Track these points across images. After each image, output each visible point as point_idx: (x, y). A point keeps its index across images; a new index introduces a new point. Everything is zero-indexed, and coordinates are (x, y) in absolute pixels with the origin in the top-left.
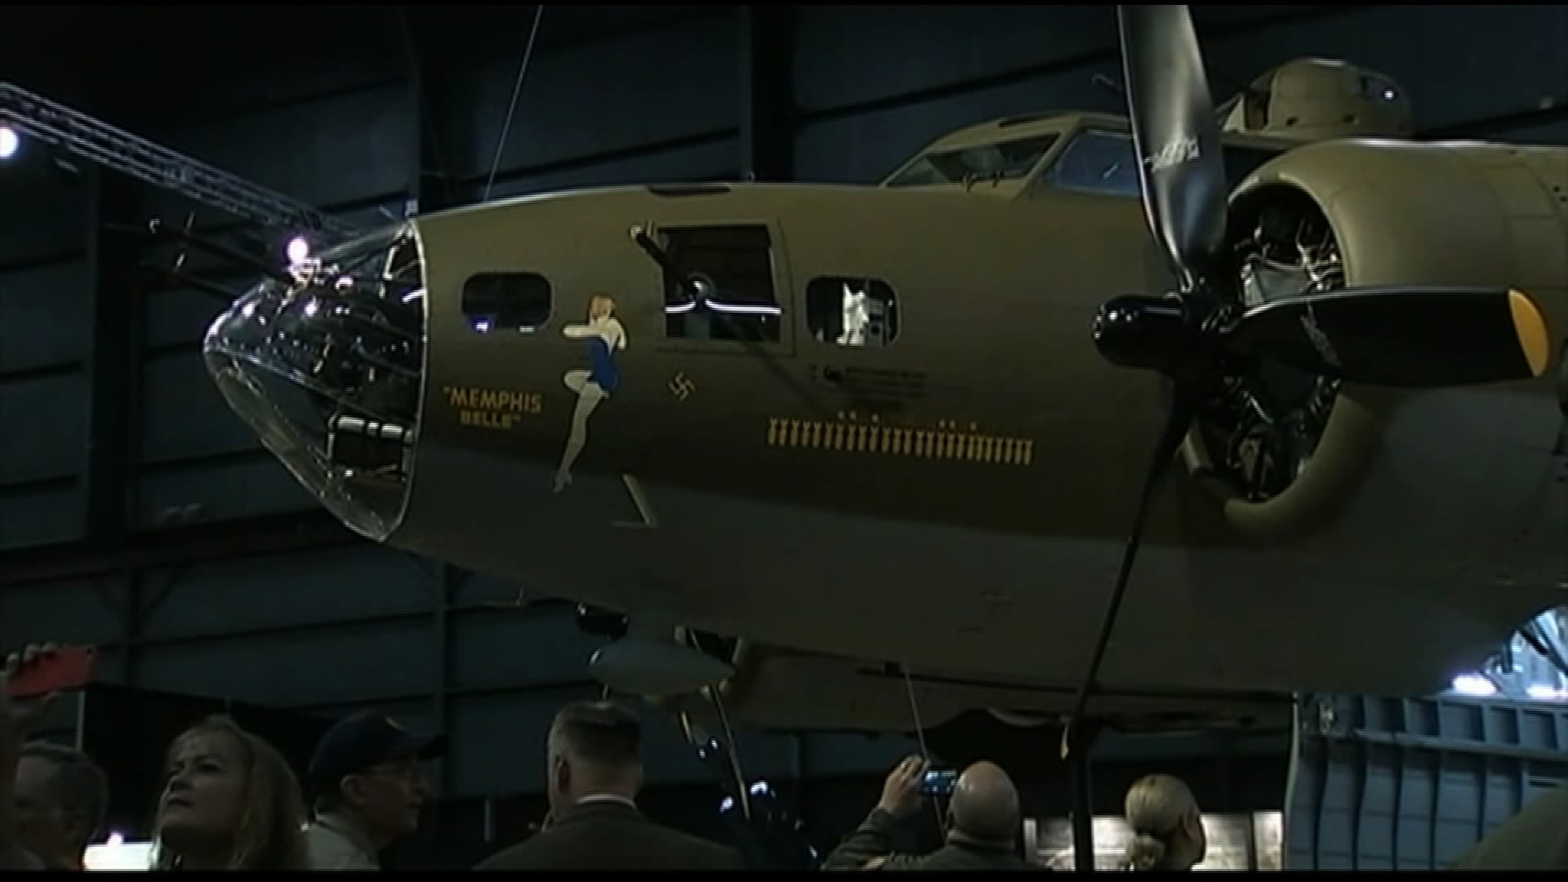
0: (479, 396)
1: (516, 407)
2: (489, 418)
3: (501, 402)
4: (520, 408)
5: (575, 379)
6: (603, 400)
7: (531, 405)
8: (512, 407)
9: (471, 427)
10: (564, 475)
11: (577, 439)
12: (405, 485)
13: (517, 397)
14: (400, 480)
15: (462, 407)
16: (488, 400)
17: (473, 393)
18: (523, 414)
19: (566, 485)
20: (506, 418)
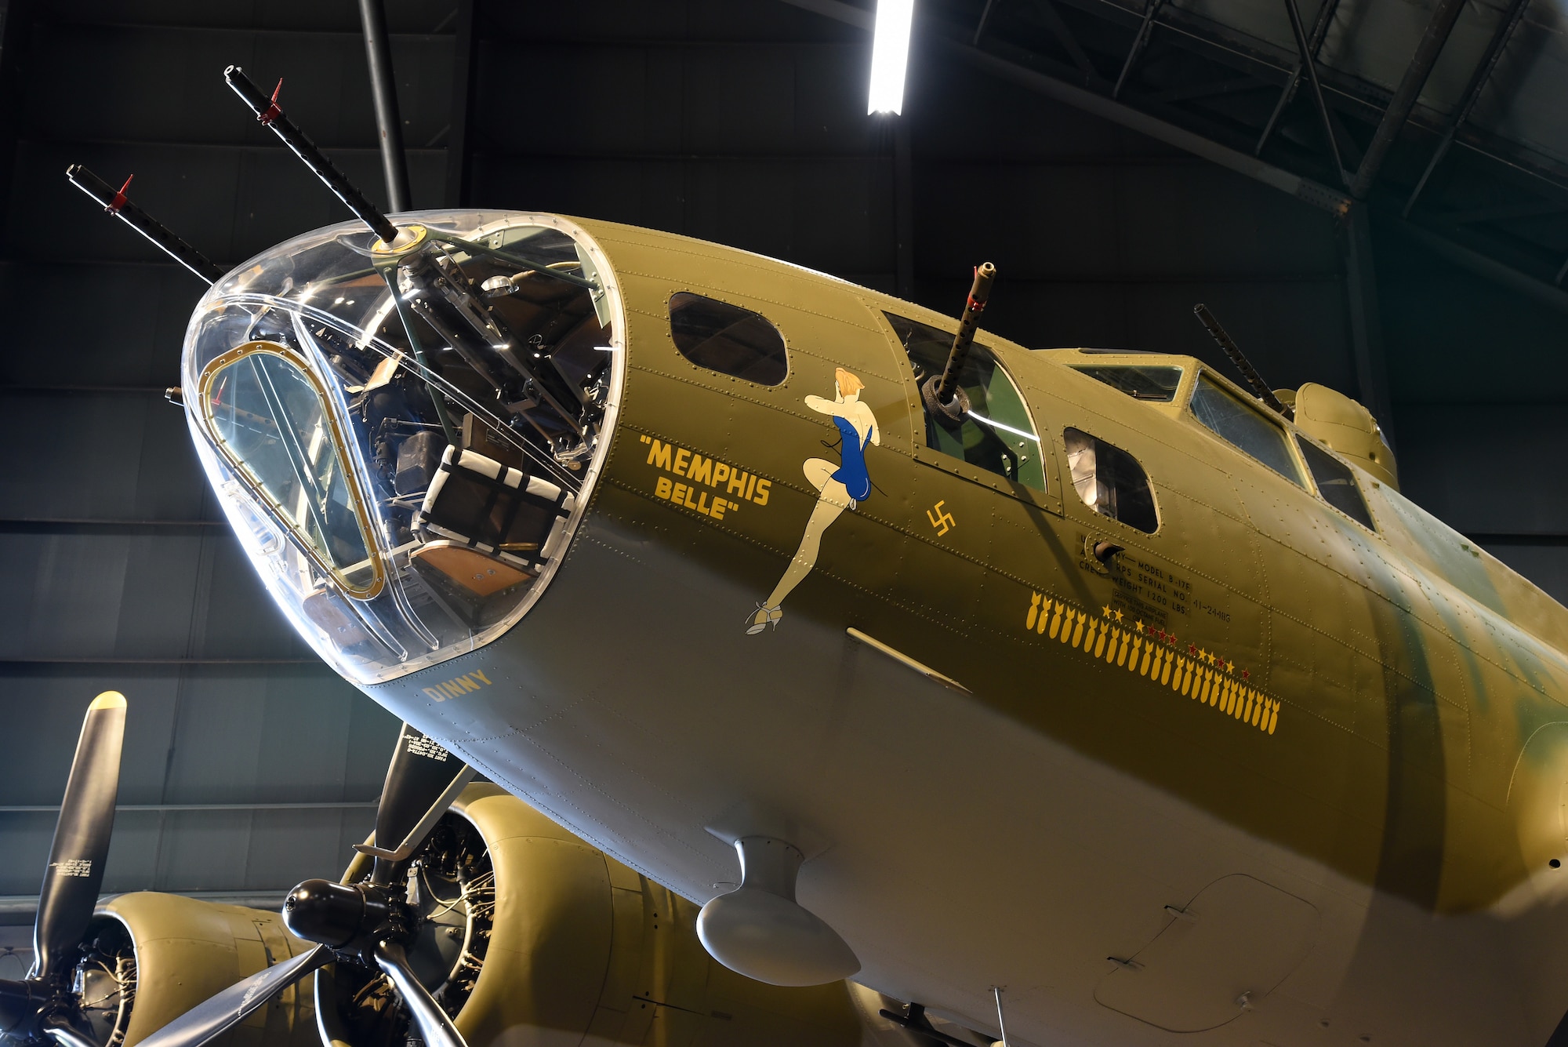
0: (688, 460)
1: (736, 489)
2: (695, 499)
3: (717, 477)
4: (740, 494)
5: (818, 471)
6: (848, 509)
7: (755, 494)
8: (730, 490)
9: (667, 505)
10: (770, 611)
11: (806, 558)
12: (536, 576)
13: (739, 477)
14: (532, 565)
15: (662, 472)
16: (701, 469)
17: (681, 452)
18: (741, 501)
19: (769, 624)
20: (719, 503)
